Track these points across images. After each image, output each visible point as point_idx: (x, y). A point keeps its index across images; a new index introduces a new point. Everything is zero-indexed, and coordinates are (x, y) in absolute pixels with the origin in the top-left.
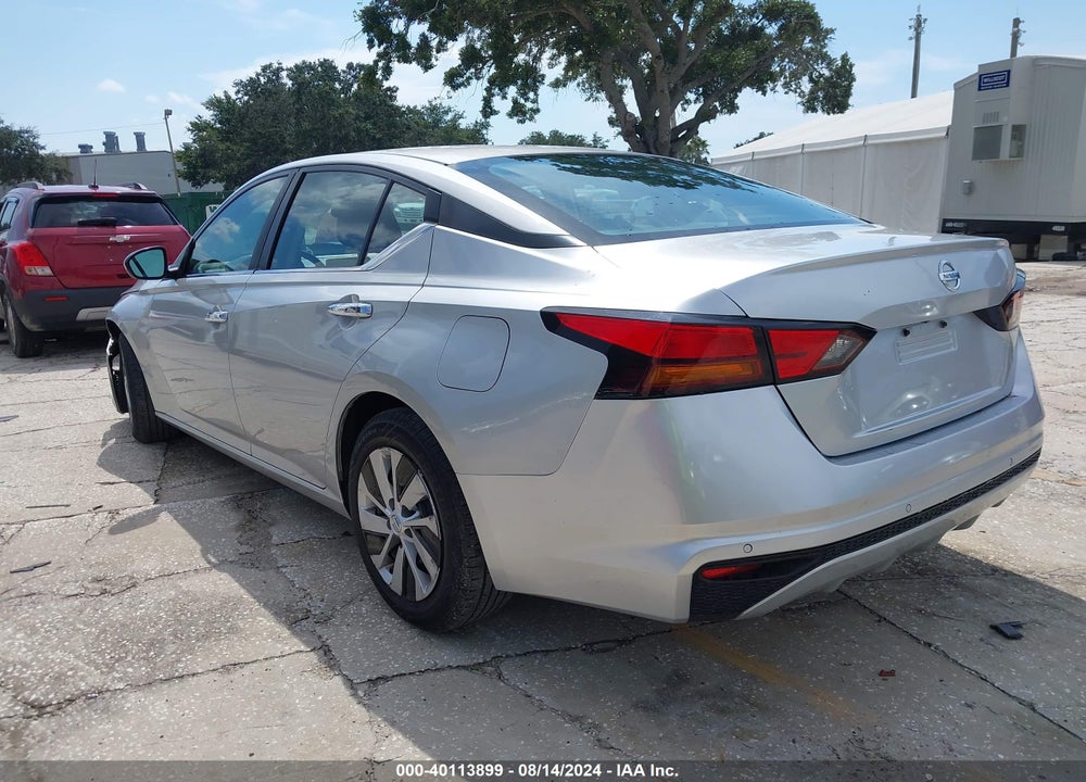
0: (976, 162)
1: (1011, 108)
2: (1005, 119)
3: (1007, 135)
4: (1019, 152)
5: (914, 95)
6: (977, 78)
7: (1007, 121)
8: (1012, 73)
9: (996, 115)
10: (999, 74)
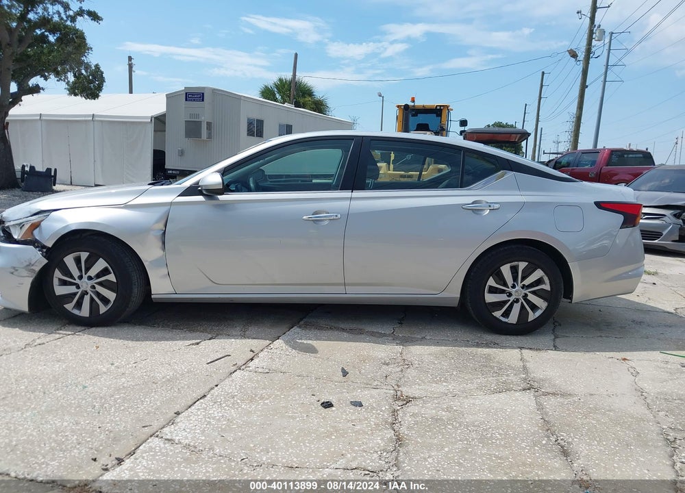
0: (187, 139)
1: (205, 112)
2: (203, 118)
3: (204, 127)
4: (210, 136)
5: (131, 92)
6: (184, 93)
7: (204, 119)
8: (205, 95)
9: (198, 116)
10: (198, 94)
